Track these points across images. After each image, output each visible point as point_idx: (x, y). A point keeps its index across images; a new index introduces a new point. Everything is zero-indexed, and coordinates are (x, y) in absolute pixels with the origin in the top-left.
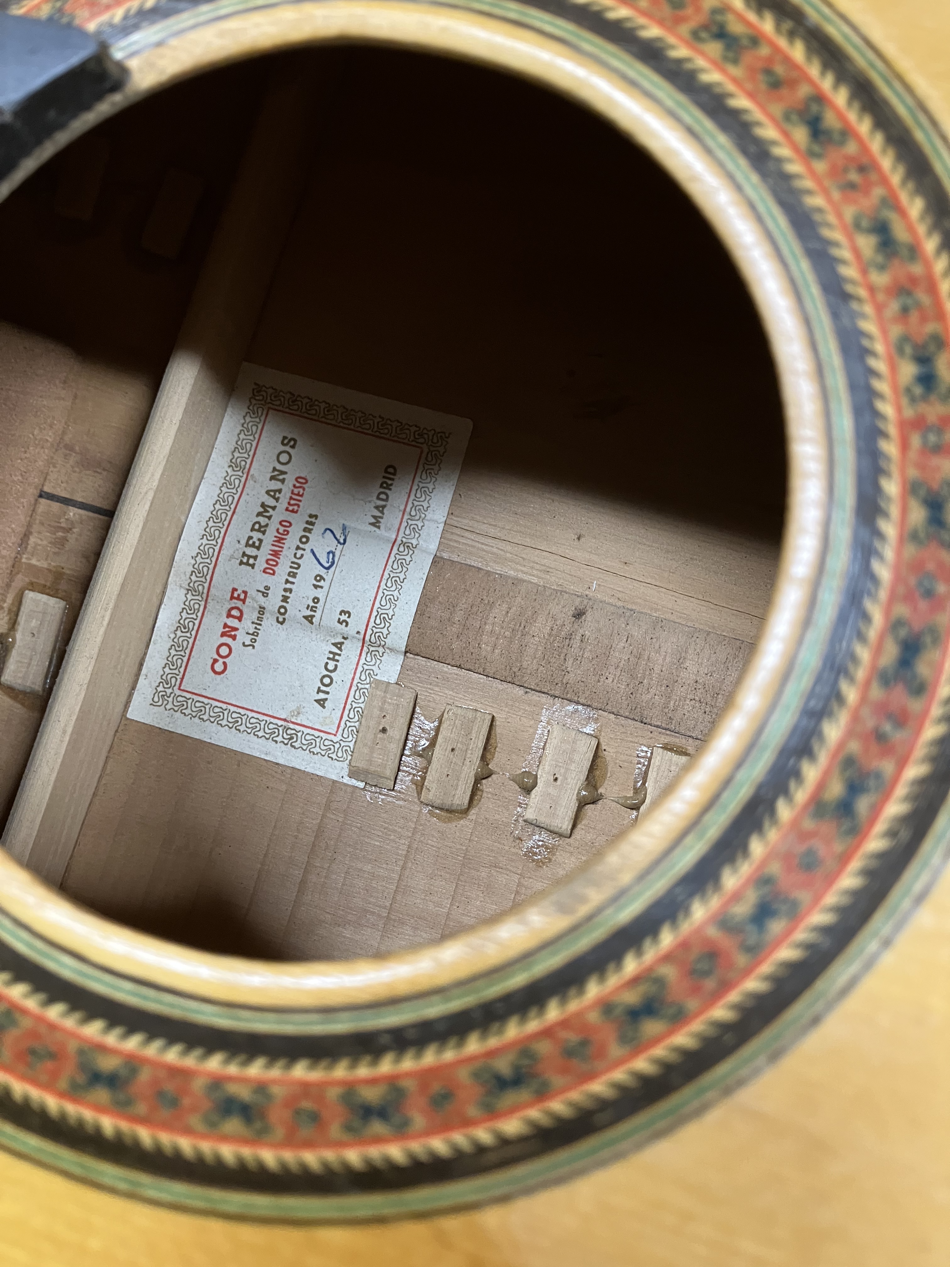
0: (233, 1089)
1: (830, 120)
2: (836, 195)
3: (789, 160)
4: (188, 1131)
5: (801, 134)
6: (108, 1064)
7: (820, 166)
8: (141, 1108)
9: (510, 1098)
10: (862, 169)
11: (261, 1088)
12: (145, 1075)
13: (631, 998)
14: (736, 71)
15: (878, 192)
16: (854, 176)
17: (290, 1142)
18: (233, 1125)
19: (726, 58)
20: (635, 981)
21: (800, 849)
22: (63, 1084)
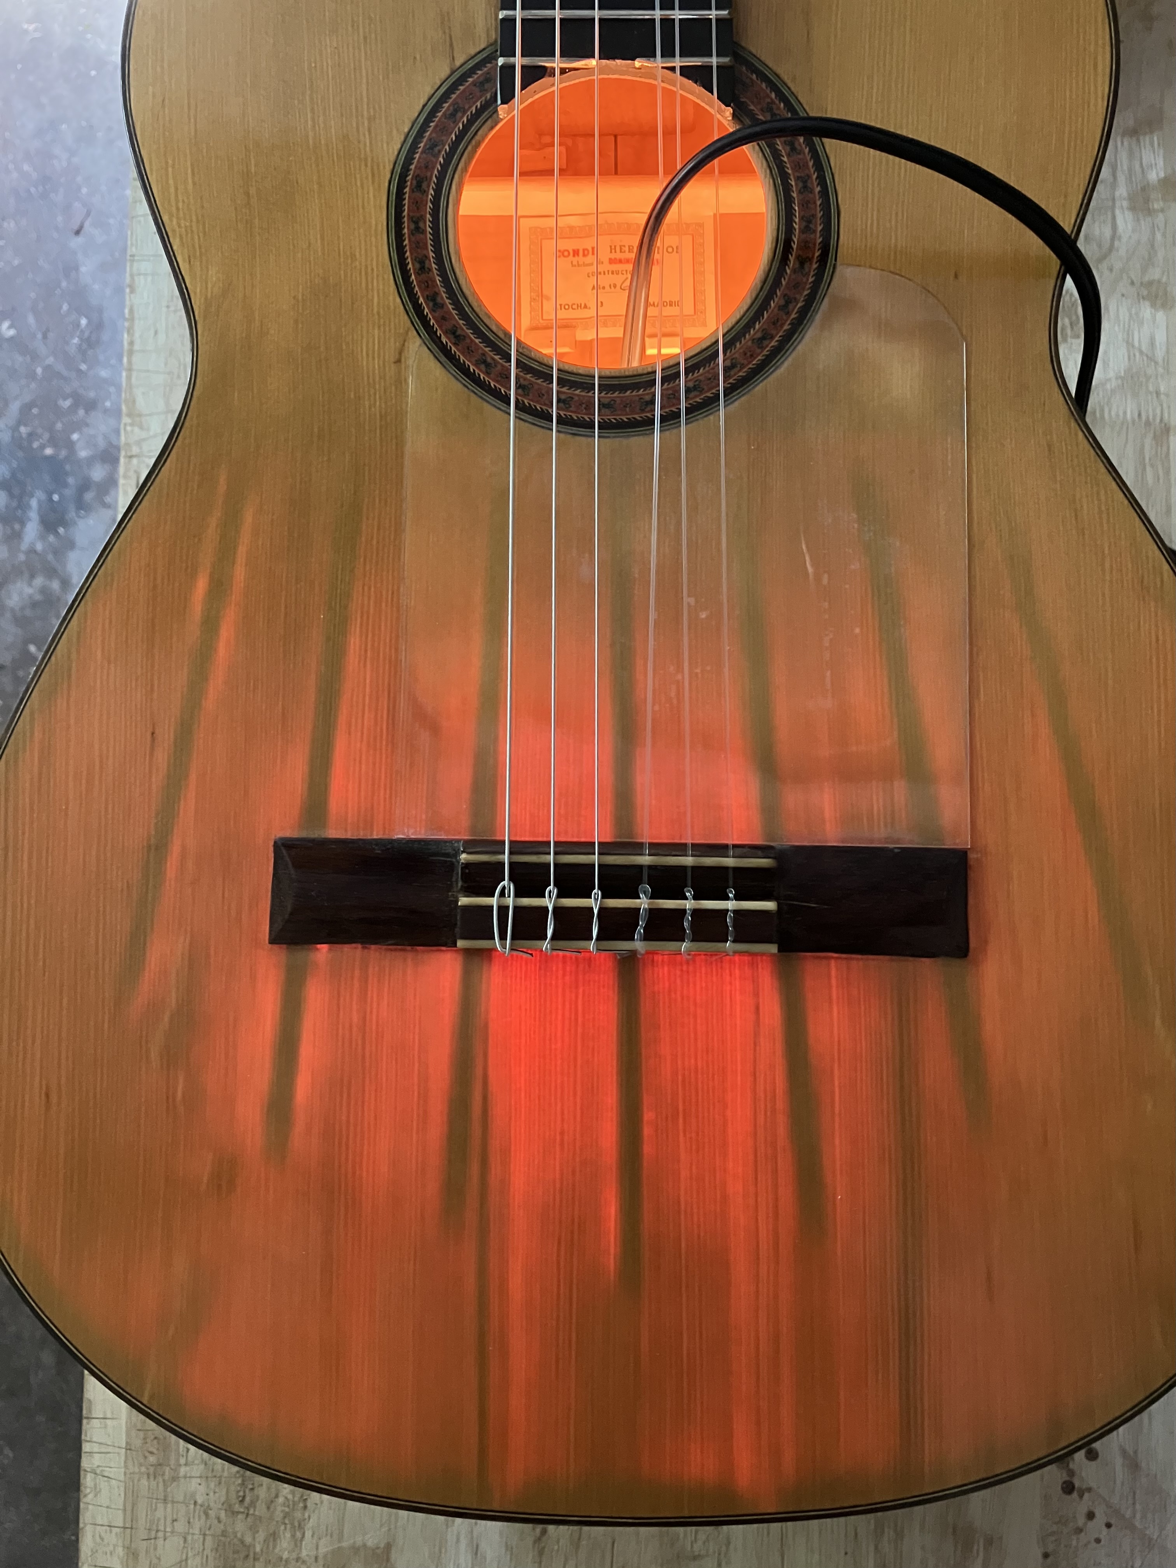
0: (427, 262)
1: (765, 342)
2: (741, 351)
3: (749, 335)
4: (411, 254)
5: (759, 335)
6: (421, 225)
7: (750, 343)
8: (413, 239)
9: (452, 336)
10: (751, 356)
11: (430, 270)
12: (422, 236)
13: (489, 360)
14: (776, 310)
15: (745, 362)
16: (749, 354)
17: (419, 283)
18: (418, 266)
19: (779, 307)
20: (493, 359)
21: (543, 392)
22: (411, 214)
